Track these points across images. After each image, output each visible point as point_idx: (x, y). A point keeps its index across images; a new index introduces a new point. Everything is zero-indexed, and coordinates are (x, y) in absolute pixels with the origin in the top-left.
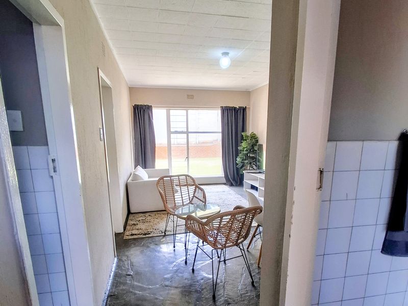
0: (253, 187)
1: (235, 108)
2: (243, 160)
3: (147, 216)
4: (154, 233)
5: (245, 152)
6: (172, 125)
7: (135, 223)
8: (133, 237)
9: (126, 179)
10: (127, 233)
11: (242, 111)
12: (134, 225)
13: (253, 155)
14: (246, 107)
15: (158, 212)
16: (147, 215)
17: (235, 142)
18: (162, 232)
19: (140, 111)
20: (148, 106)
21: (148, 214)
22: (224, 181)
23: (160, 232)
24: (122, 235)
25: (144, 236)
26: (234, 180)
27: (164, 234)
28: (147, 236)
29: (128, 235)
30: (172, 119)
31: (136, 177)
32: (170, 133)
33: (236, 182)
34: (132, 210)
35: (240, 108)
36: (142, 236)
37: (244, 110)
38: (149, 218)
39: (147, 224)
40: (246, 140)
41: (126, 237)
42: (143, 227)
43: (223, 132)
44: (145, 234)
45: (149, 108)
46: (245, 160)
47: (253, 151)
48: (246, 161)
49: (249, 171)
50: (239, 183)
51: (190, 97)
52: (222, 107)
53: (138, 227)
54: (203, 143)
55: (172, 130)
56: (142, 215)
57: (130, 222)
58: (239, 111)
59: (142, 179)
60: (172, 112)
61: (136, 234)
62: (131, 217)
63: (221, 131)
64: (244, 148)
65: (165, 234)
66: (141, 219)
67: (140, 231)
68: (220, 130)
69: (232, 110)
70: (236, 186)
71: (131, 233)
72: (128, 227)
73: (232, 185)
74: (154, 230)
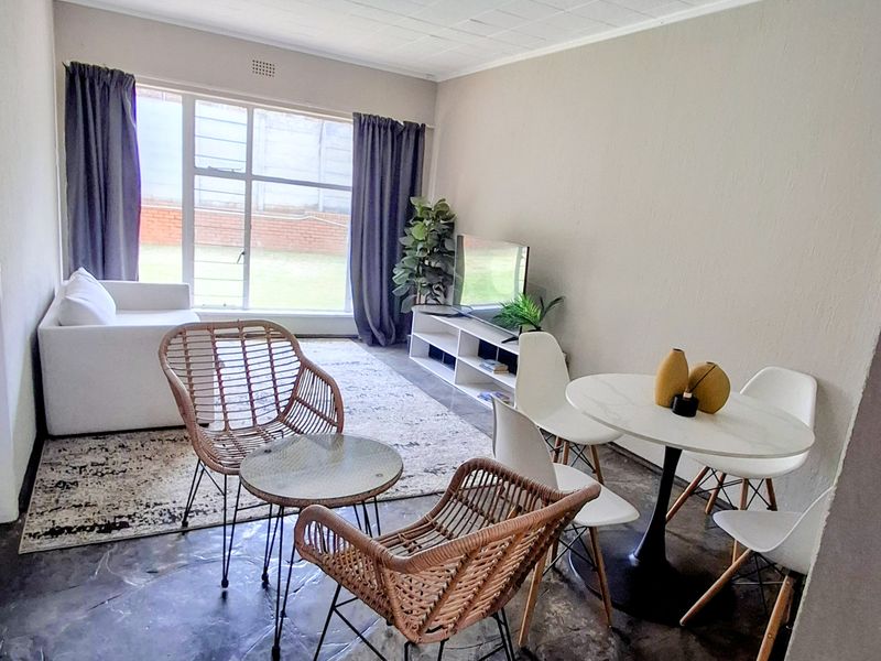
0: (435, 353)
1: (394, 125)
2: (411, 275)
3: (112, 448)
4: (143, 520)
5: (419, 254)
6: (201, 146)
7: (67, 478)
8: (57, 542)
9: (31, 319)
10: (35, 524)
11: (412, 137)
12: (64, 485)
13: (438, 265)
14: (423, 125)
15: (155, 435)
16: (112, 443)
17: (390, 221)
18: (173, 518)
19: (92, 86)
20: (122, 73)
21: (118, 440)
22: (354, 330)
23: (166, 518)
24: (14, 533)
25: (104, 537)
26: (381, 328)
27: (179, 525)
28: (116, 534)
29: (35, 536)
30: (201, 127)
31: (71, 312)
32: (191, 170)
33: (387, 336)
34: (57, 425)
35: (409, 125)
36: (94, 537)
37: (419, 131)
38: (121, 456)
39: (114, 484)
40: (422, 220)
41: (27, 546)
42: (97, 493)
43: (357, 191)
44: (109, 528)
45: (124, 82)
46: (418, 276)
47: (439, 252)
48: (421, 280)
49: (425, 308)
50: (393, 338)
51: (263, 68)
52: (358, 116)
53: (78, 495)
54: (276, 210)
55: (200, 163)
56: (93, 443)
57: (46, 475)
58: (405, 135)
59: (96, 319)
60: (202, 108)
61: (69, 530)
62: (50, 452)
63: (351, 185)
64: (416, 242)
65: (185, 524)
66: (88, 459)
67: (88, 513)
68: (349, 182)
69: (386, 128)
70: (387, 345)
71: (50, 525)
72: (38, 498)
73: (374, 343)
74: (141, 510)
